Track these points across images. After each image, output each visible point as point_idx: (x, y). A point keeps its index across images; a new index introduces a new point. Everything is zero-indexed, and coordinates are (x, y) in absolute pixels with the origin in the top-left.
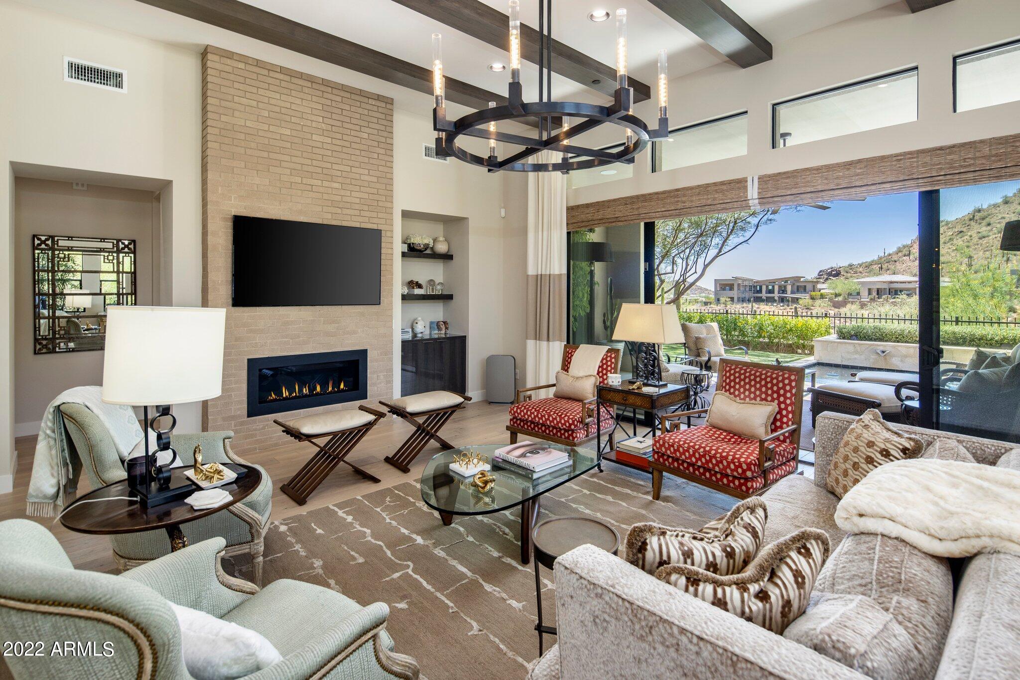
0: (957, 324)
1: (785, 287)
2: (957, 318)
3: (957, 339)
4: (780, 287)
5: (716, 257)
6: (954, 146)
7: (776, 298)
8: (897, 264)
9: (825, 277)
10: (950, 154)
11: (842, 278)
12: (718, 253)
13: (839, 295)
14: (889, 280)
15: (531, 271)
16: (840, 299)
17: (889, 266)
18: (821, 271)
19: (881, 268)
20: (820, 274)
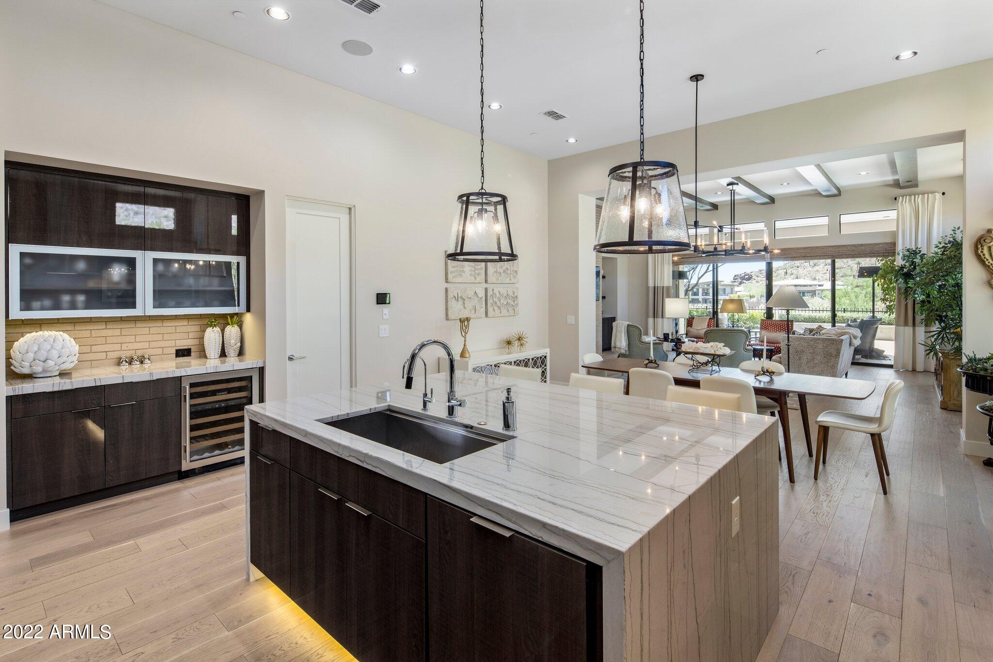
0: (844, 312)
1: (708, 289)
2: (844, 309)
3: (844, 320)
4: (703, 290)
5: (706, 272)
6: (840, 246)
7: (700, 300)
8: (799, 269)
9: (739, 280)
10: (838, 248)
11: (754, 282)
12: (707, 270)
13: (754, 297)
14: (794, 284)
15: (651, 284)
16: (754, 300)
17: (793, 271)
18: (735, 276)
19: (786, 273)
20: (735, 278)
